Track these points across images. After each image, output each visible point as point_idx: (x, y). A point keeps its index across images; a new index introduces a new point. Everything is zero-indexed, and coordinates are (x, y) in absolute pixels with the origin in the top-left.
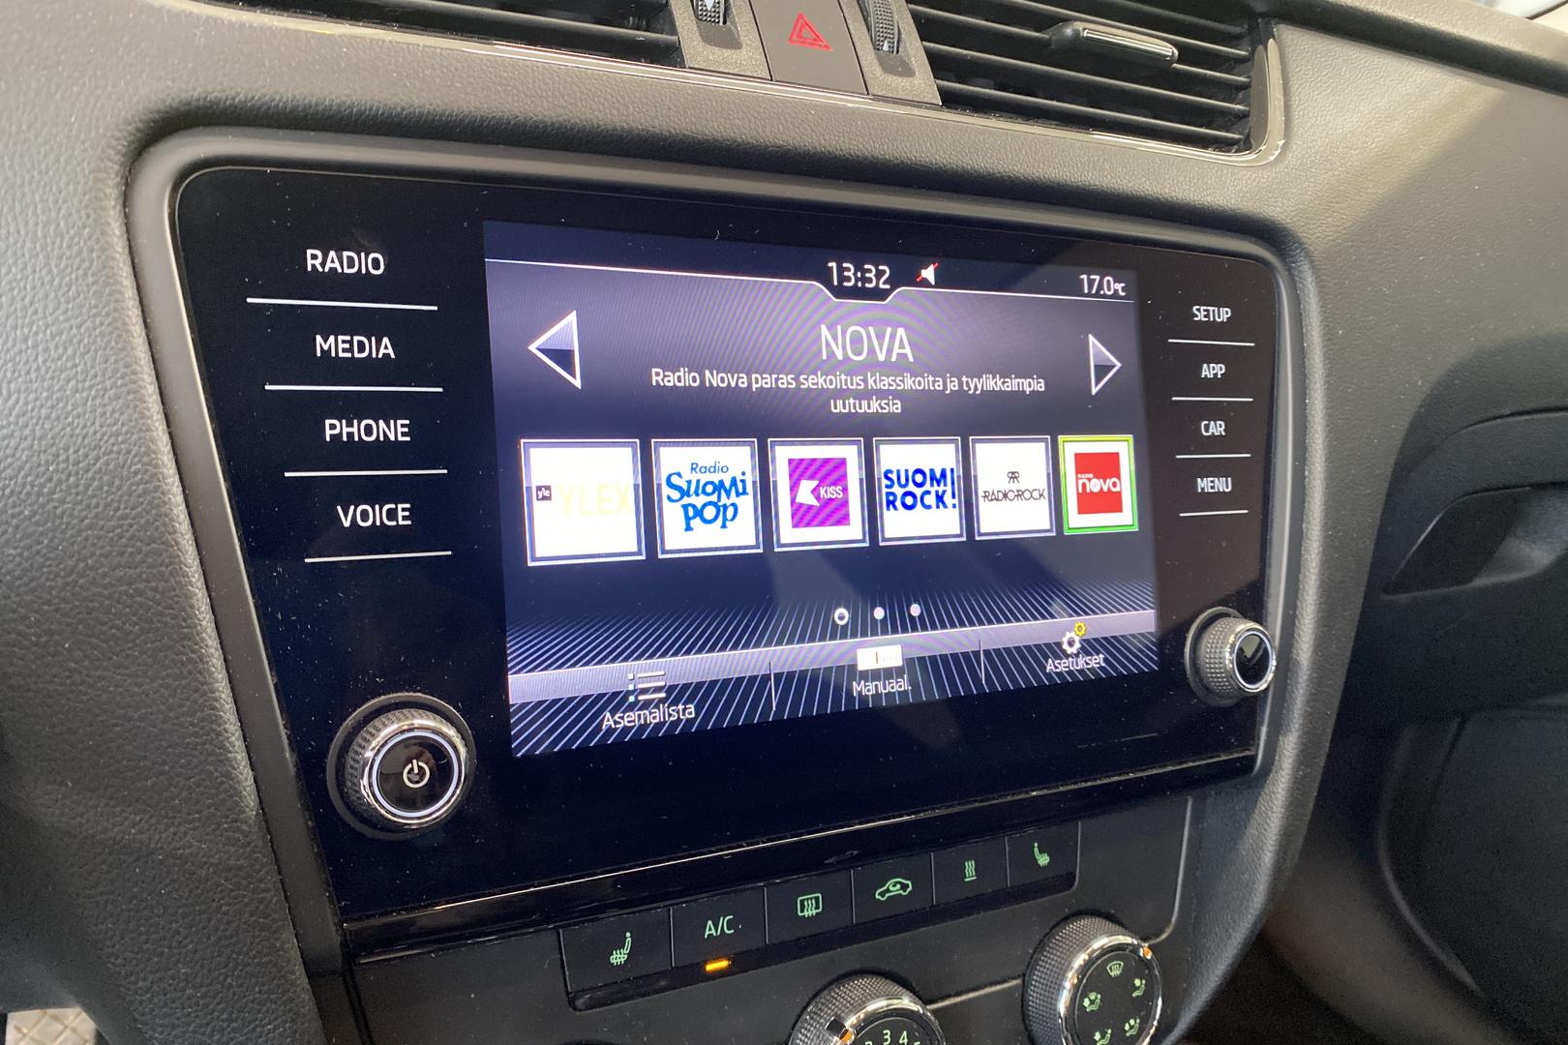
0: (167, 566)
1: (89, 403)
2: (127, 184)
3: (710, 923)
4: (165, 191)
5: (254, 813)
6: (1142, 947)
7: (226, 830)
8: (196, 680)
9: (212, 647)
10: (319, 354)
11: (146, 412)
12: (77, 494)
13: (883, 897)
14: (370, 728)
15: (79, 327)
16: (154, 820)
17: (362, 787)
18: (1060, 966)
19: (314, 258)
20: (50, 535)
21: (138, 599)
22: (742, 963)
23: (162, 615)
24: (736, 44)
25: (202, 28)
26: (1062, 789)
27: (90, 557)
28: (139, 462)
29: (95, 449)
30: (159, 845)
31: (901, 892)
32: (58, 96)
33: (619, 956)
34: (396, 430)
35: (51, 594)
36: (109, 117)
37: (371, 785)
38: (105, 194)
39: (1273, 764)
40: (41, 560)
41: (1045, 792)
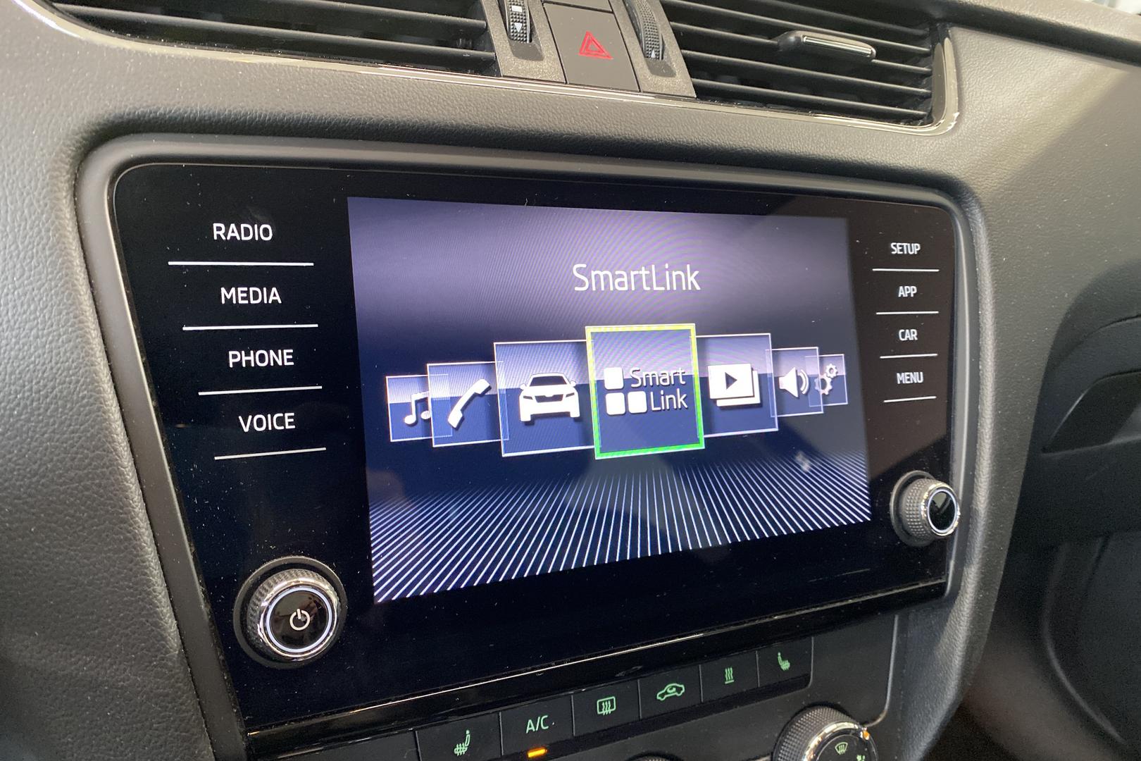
0: (107, 468)
1: (47, 346)
2: (76, 179)
3: (530, 721)
4: (104, 184)
5: (177, 652)
6: (862, 731)
7: (155, 666)
8: (131, 553)
9: (143, 527)
10: (223, 302)
11: (90, 351)
12: (39, 415)
13: (663, 697)
14: (265, 585)
15: (39, 289)
16: (100, 660)
17: (259, 630)
18: (799, 746)
19: (219, 230)
20: (19, 446)
21: (86, 493)
23: (104, 505)
24: (537, 56)
25: (132, 60)
26: (797, 613)
27: (49, 462)
28: (85, 389)
29: (52, 381)
30: (105, 679)
31: (676, 694)
32: (23, 115)
33: (461, 748)
34: (284, 357)
35: (20, 490)
36: (61, 130)
37: (265, 629)
38: (59, 188)
39: (960, 589)
40: (13, 465)
41: (784, 616)
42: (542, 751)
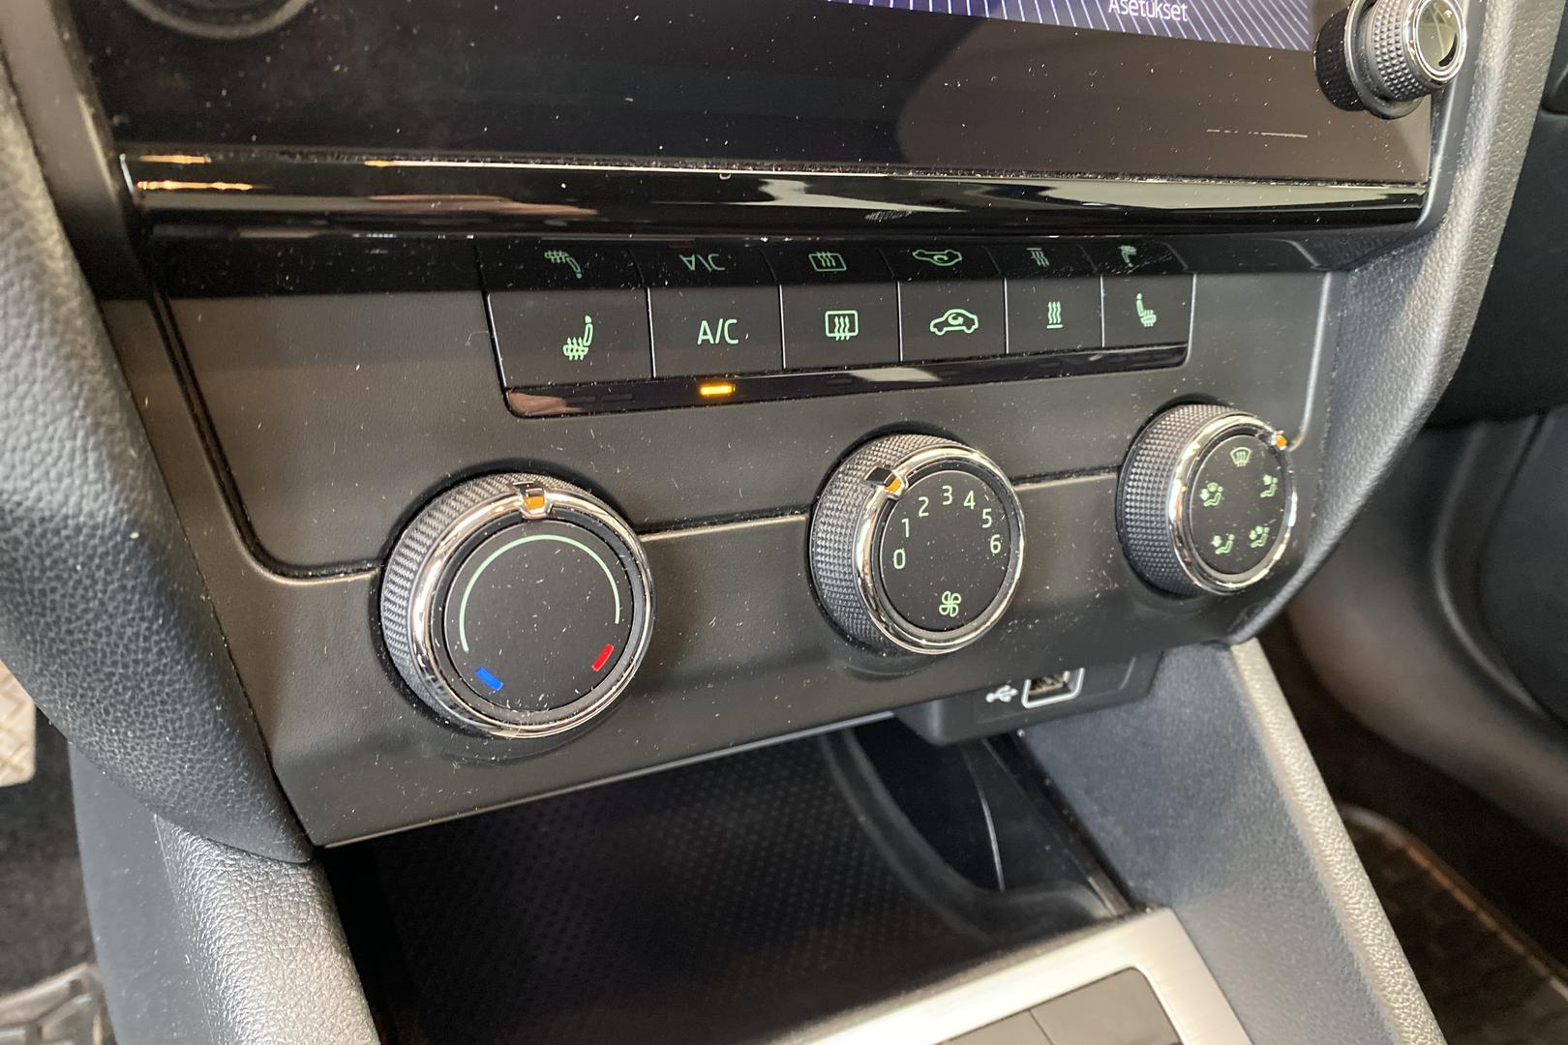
3: (704, 324)
6: (1274, 435)
22: (749, 389)
31: (964, 328)
33: (575, 347)
42: (725, 389)
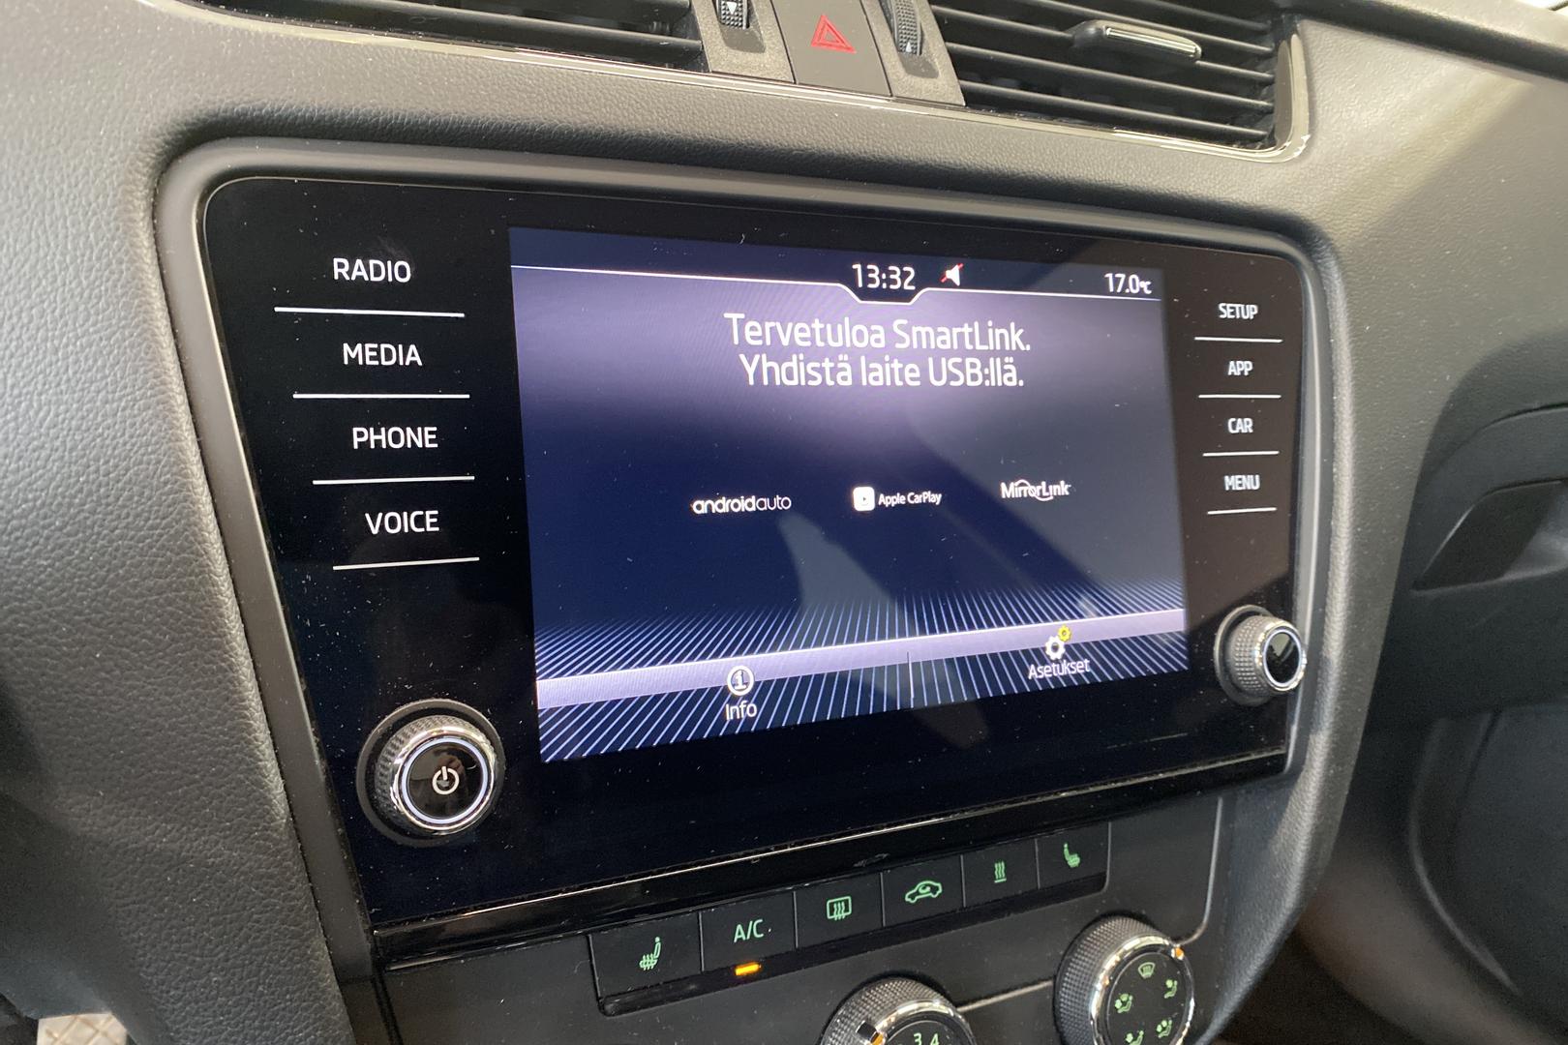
0: (197, 576)
1: (119, 414)
2: (155, 196)
3: (739, 927)
4: (193, 202)
5: (284, 821)
6: (1175, 948)
7: (257, 838)
8: (226, 689)
9: (242, 655)
10: (346, 362)
11: (175, 422)
12: (108, 505)
13: (913, 899)
14: (399, 735)
15: (109, 339)
16: (185, 829)
17: (392, 795)
18: (1092, 968)
19: (341, 268)
20: (81, 545)
21: (169, 608)
22: (773, 966)
23: (192, 623)
24: (759, 48)
25: (229, 41)
26: (1091, 790)
27: (121, 567)
28: (168, 472)
29: (125, 460)
30: (191, 853)
31: (931, 894)
32: (87, 109)
33: (648, 961)
34: (424, 437)
35: (83, 604)
36: (137, 130)
37: (400, 792)
38: (134, 206)
39: (1304, 762)
40: (73, 571)
41: (1075, 793)
42: (753, 968)
